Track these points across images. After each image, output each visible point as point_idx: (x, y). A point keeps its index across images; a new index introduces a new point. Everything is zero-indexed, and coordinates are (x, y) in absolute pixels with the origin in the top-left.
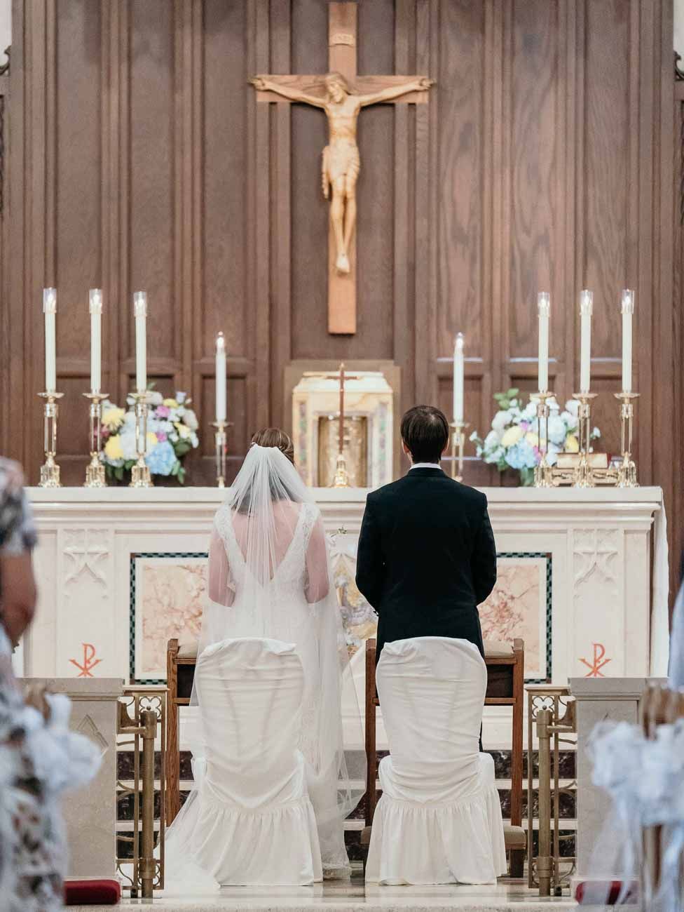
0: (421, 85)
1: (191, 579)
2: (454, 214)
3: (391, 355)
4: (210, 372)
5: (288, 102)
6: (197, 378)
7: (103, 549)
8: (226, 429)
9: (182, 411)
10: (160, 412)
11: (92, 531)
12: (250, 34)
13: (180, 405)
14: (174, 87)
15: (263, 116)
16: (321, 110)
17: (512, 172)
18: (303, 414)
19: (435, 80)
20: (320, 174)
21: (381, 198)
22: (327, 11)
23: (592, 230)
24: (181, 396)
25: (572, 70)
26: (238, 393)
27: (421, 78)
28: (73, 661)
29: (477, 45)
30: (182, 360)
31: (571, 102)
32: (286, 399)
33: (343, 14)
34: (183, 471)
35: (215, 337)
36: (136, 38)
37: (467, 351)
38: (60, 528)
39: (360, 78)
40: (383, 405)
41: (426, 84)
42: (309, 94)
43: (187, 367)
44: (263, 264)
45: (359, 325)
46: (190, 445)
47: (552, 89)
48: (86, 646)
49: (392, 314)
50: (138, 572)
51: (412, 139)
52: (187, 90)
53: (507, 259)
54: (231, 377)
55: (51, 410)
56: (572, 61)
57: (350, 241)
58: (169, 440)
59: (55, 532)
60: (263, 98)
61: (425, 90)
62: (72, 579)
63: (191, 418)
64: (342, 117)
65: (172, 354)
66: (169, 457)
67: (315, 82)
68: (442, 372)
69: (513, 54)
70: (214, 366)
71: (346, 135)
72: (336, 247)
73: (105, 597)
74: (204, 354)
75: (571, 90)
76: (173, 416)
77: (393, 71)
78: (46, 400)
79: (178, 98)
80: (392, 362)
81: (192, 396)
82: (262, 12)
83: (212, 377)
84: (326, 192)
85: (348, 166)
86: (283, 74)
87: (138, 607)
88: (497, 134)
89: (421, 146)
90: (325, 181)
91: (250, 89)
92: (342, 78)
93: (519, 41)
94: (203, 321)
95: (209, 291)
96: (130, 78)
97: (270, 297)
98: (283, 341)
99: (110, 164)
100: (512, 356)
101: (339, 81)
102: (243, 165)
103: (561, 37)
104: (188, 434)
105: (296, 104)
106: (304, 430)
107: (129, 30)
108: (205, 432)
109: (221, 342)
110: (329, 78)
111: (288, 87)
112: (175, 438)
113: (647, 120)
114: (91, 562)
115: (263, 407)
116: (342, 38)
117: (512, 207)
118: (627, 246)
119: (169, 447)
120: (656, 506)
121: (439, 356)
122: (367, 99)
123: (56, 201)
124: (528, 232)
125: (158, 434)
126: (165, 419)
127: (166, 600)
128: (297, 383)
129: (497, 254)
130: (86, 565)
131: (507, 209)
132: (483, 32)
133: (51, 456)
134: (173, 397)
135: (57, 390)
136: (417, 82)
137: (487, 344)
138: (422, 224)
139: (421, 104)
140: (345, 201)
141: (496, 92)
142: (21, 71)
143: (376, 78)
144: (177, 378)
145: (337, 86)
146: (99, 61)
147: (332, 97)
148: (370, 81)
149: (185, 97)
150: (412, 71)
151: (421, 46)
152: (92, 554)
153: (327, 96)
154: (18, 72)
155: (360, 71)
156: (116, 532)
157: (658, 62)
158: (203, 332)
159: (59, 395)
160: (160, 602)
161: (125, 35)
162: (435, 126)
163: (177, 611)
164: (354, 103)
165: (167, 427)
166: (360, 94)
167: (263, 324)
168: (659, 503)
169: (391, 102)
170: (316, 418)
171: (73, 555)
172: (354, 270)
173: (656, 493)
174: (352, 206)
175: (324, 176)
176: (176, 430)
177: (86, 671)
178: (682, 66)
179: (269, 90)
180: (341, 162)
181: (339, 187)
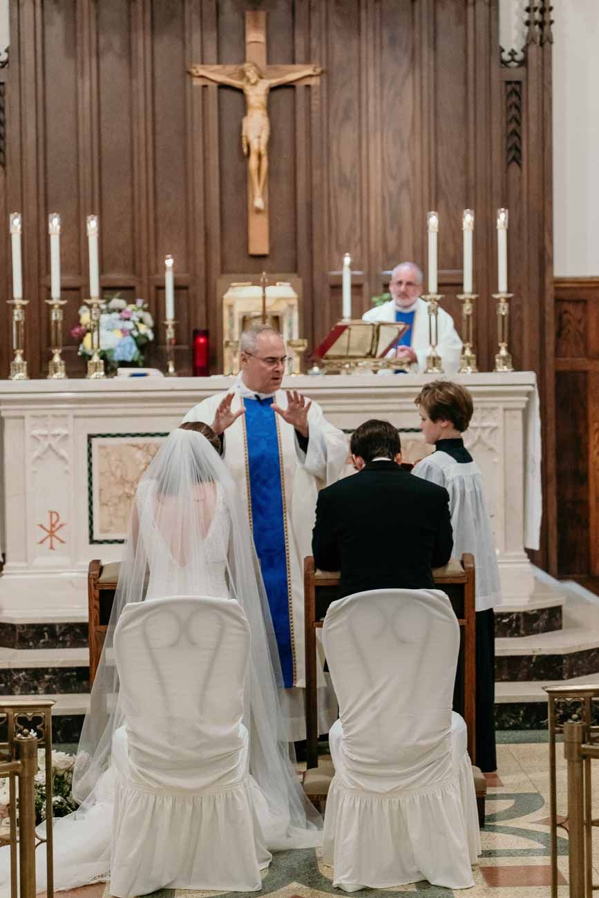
0: (314, 71)
1: (139, 455)
2: (340, 167)
3: (295, 269)
4: (161, 285)
5: (215, 85)
6: (152, 289)
7: (64, 432)
8: (175, 327)
9: (141, 314)
10: (124, 315)
11: (55, 416)
12: (187, 35)
13: (139, 308)
14: (131, 76)
15: (198, 94)
16: (240, 91)
17: (382, 135)
18: (231, 314)
19: (324, 67)
20: (241, 137)
21: (286, 156)
22: (244, 18)
23: (442, 178)
24: (140, 302)
25: (425, 60)
26: (183, 300)
27: (313, 66)
28: (41, 526)
29: (355, 43)
30: (141, 276)
31: (425, 82)
32: (218, 305)
33: (256, 20)
34: (142, 358)
35: (165, 259)
36: (102, 40)
37: (352, 267)
38: (27, 414)
39: (269, 66)
40: (291, 306)
41: (318, 70)
42: (231, 78)
43: (146, 281)
44: (199, 203)
45: (271, 249)
46: (147, 338)
47: (410, 77)
48: (51, 513)
49: (295, 240)
50: (94, 449)
51: (309, 112)
52: (141, 78)
53: (379, 199)
54: (177, 288)
55: (18, 315)
56: (426, 52)
57: (264, 187)
58: (132, 335)
59: (23, 418)
60: (198, 82)
61: (317, 75)
62: (39, 458)
63: (148, 318)
64: (257, 95)
65: (134, 273)
66: (131, 349)
67: (236, 69)
68: (334, 282)
69: (382, 48)
70: (164, 280)
71: (259, 108)
72: (253, 190)
73: (67, 472)
74: (157, 271)
75: (425, 74)
76: (135, 318)
77: (293, 62)
78: (14, 306)
79: (134, 82)
80: (295, 275)
81: (149, 303)
82: (196, 18)
83: (162, 288)
84: (245, 150)
85: (261, 130)
86: (211, 64)
87: (95, 479)
88: (371, 110)
89: (315, 116)
90: (244, 142)
91: (188, 77)
92: (255, 65)
94: (156, 247)
95: (160, 225)
96: (98, 68)
97: (206, 228)
98: (216, 260)
99: (85, 130)
100: (384, 270)
101: (254, 68)
102: (184, 133)
103: (417, 36)
104: (146, 330)
105: (222, 86)
106: (232, 326)
107: (97, 34)
108: (158, 328)
109: (169, 262)
110: (246, 65)
111: (217, 74)
112: (135, 333)
113: (481, 97)
114: (54, 443)
115: (202, 309)
116: (256, 37)
117: (383, 159)
118: (467, 188)
119: (130, 339)
120: (530, 388)
121: (330, 270)
122: (274, 82)
123: (45, 159)
124: (394, 178)
125: (123, 331)
126: (128, 319)
127: (118, 473)
128: (226, 291)
129: (372, 195)
130: (50, 446)
131: (379, 162)
132: (359, 34)
133: (19, 353)
134: (134, 303)
135: (24, 298)
136: (312, 68)
137: (365, 261)
138: (317, 174)
139: (315, 86)
140: (260, 157)
142: (17, 64)
143: (282, 66)
144: (138, 289)
145: (252, 71)
146: (76, 57)
147: (248, 80)
148: (276, 69)
149: (139, 83)
150: (308, 61)
151: (314, 43)
152: (55, 436)
153: (245, 79)
154: (14, 65)
155: (269, 62)
156: (75, 417)
157: (490, 52)
158: (156, 255)
159: (25, 302)
160: (113, 474)
161: (94, 37)
162: (324, 101)
163: (127, 482)
164: (264, 85)
165: (129, 325)
166: (269, 78)
167: (200, 250)
168: (533, 385)
169: (292, 84)
170: (241, 317)
171: (39, 438)
172: (267, 209)
173: (529, 377)
174: (265, 160)
175: (244, 139)
176: (136, 326)
177: (52, 533)
178: (506, 57)
179: (202, 77)
180: (256, 128)
181: (255, 146)
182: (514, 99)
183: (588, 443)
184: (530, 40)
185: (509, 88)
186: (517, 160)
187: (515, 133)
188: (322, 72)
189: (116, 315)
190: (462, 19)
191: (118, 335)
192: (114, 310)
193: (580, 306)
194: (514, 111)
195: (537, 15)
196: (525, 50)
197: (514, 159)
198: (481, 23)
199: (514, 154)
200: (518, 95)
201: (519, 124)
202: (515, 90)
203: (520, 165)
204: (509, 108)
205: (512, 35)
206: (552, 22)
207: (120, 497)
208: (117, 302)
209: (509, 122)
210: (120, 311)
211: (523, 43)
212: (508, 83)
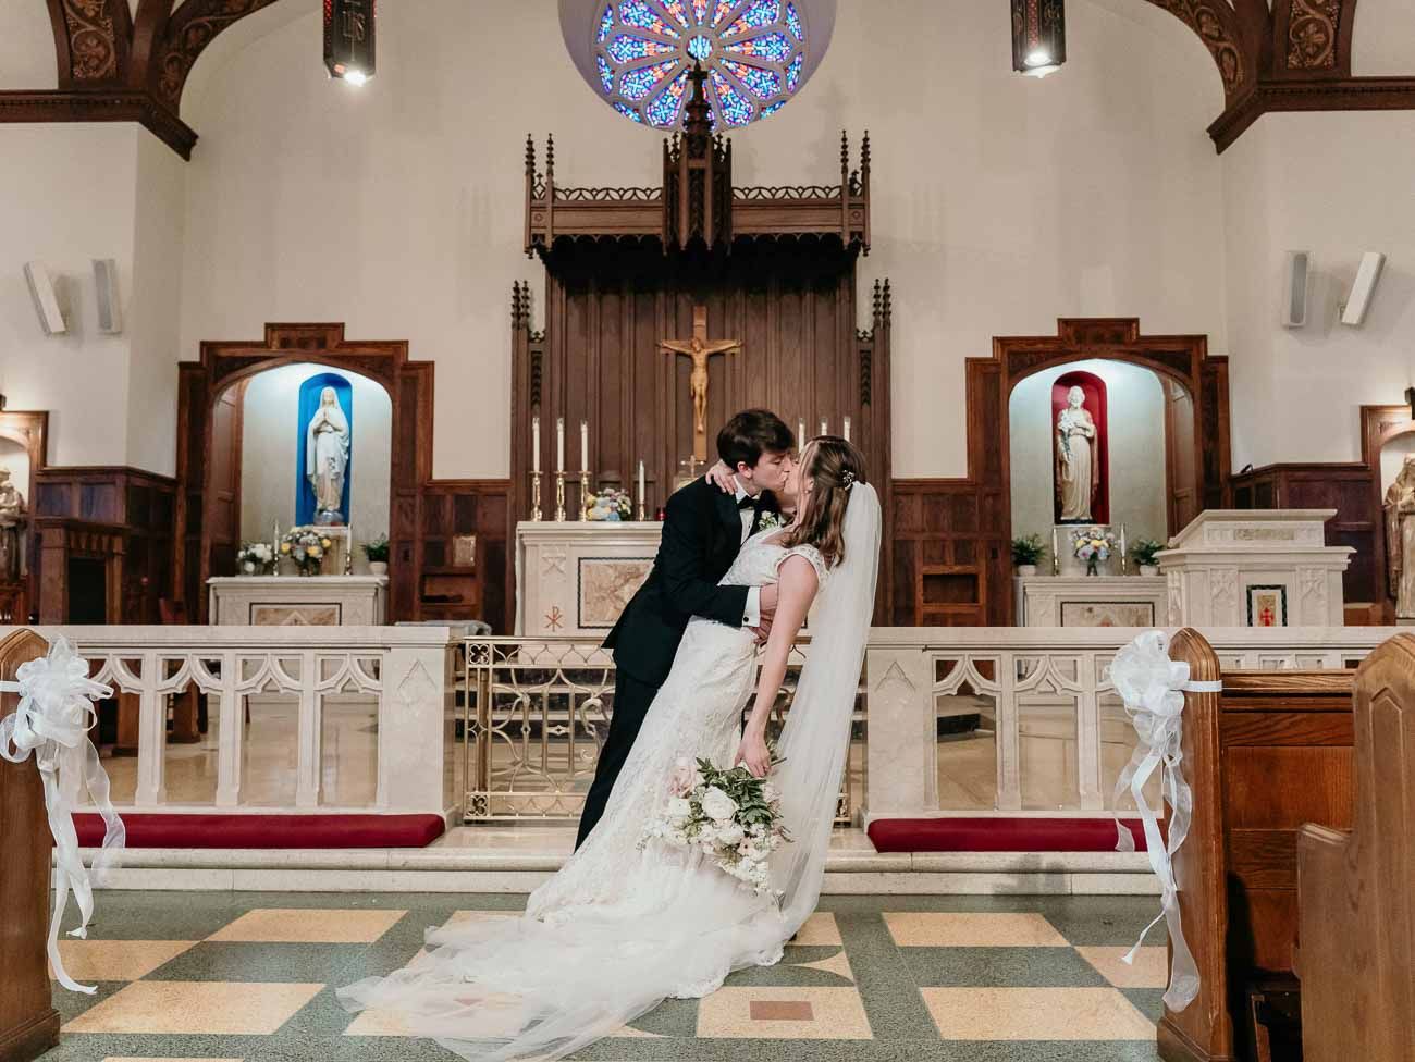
0: (737, 344)
1: (610, 571)
4: (637, 480)
5: (674, 353)
6: (632, 483)
7: (564, 555)
8: (645, 505)
9: (623, 497)
11: (558, 545)
12: (657, 322)
13: (622, 494)
14: (621, 347)
15: (663, 359)
16: (690, 356)
19: (744, 342)
20: (690, 388)
21: (719, 396)
22: (693, 310)
24: (623, 491)
25: (808, 337)
26: (651, 492)
27: (736, 341)
28: (547, 616)
29: (763, 326)
30: (624, 474)
31: (808, 352)
33: (700, 312)
36: (603, 326)
38: (540, 543)
39: (708, 341)
41: (740, 344)
42: (684, 348)
43: (626, 478)
44: (662, 426)
45: (708, 457)
46: (627, 513)
47: (799, 349)
48: (554, 608)
50: (582, 567)
51: (733, 371)
52: (627, 349)
54: (646, 482)
55: (536, 481)
56: (809, 334)
57: (704, 417)
58: (617, 511)
59: (536, 546)
60: (663, 351)
61: (739, 347)
62: (547, 571)
63: (628, 501)
64: (700, 359)
65: (620, 473)
66: (617, 518)
67: (687, 343)
69: (780, 330)
70: (638, 477)
71: (702, 368)
72: (697, 419)
73: (564, 581)
74: (635, 473)
75: (808, 347)
76: (620, 501)
77: (724, 339)
79: (623, 350)
81: (629, 492)
82: (663, 312)
83: (637, 483)
84: (692, 393)
85: (703, 381)
86: (672, 340)
87: (582, 586)
88: (773, 367)
89: (737, 375)
90: (692, 389)
91: (657, 347)
92: (699, 341)
93: (783, 323)
94: (634, 458)
95: (637, 441)
96: (600, 342)
97: (666, 445)
99: (591, 381)
102: (654, 386)
103: (803, 323)
104: (626, 506)
105: (679, 354)
107: (601, 321)
108: (635, 507)
109: (642, 467)
110: (694, 340)
111: (675, 346)
112: (620, 510)
113: (845, 360)
114: (557, 562)
116: (700, 322)
117: (781, 401)
118: (835, 419)
119: (617, 513)
122: (711, 351)
123: (566, 400)
124: (788, 413)
125: (611, 508)
126: (615, 501)
127: (597, 583)
130: (554, 564)
131: (778, 402)
132: (766, 320)
133: (537, 505)
134: (620, 491)
135: (540, 470)
136: (735, 343)
139: (737, 354)
140: (701, 398)
141: (773, 344)
142: (550, 339)
143: (718, 342)
144: (623, 483)
145: (697, 344)
147: (695, 349)
148: (713, 343)
149: (625, 352)
150: (733, 338)
151: (738, 327)
152: (557, 558)
153: (693, 349)
154: (548, 341)
155: (708, 338)
156: (571, 546)
157: (850, 332)
158: (635, 463)
159: (541, 473)
160: (594, 584)
161: (598, 323)
162: (744, 362)
163: (602, 589)
164: (705, 352)
165: (616, 504)
166: (708, 348)
167: (663, 459)
169: (723, 352)
171: (547, 559)
172: (705, 432)
174: (705, 400)
176: (620, 506)
177: (554, 621)
178: (861, 335)
179: (666, 348)
180: (699, 379)
181: (698, 390)
182: (865, 362)
183: (915, 587)
184: (876, 324)
185: (863, 355)
186: (868, 401)
187: (867, 384)
188: (742, 345)
189: (608, 498)
190: (832, 309)
191: (609, 510)
192: (606, 495)
193: (910, 498)
194: (865, 370)
195: (881, 309)
196: (873, 331)
197: (865, 400)
198: (845, 312)
199: (865, 398)
200: (869, 360)
201: (869, 377)
202: (866, 358)
203: (869, 403)
204: (862, 368)
205: (865, 321)
206: (890, 313)
207: (598, 598)
208: (608, 490)
209: (862, 378)
210: (610, 496)
211: (871, 327)
212: (862, 352)
